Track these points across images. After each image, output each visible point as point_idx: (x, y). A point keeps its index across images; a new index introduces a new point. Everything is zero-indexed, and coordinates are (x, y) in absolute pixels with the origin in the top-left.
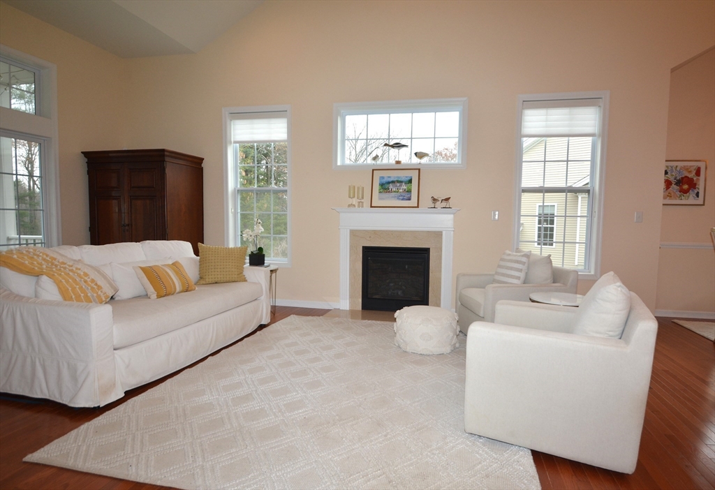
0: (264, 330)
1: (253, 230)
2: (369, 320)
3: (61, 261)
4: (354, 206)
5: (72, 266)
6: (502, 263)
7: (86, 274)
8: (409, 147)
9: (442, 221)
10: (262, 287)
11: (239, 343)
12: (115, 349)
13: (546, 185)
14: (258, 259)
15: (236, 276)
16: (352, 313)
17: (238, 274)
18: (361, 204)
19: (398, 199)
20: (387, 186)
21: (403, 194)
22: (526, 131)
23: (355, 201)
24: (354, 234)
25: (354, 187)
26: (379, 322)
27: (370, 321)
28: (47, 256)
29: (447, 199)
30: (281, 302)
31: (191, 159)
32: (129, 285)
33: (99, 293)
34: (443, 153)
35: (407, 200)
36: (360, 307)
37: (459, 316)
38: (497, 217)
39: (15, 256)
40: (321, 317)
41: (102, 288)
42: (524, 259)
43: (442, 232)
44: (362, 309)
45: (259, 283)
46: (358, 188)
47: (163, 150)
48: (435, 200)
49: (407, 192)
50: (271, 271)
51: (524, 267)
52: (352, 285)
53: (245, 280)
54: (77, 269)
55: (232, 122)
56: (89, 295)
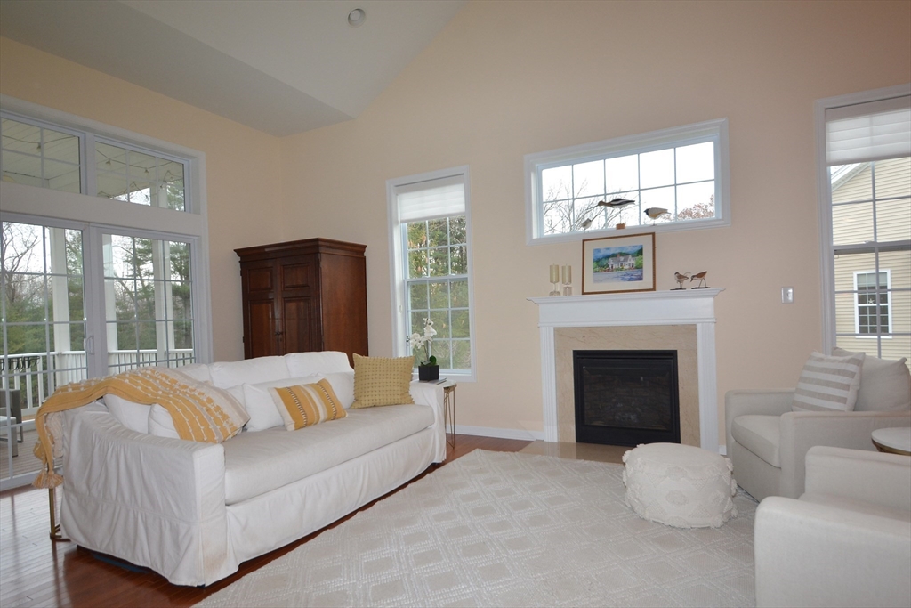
0: (437, 471)
1: (422, 334)
2: (585, 459)
3: (182, 384)
4: (559, 293)
5: (194, 390)
6: (806, 374)
7: (210, 400)
8: (637, 203)
9: (695, 308)
10: (433, 412)
11: (401, 491)
12: (227, 505)
13: (880, 240)
14: (429, 372)
15: (399, 397)
16: (562, 448)
17: (402, 395)
18: (568, 291)
19: (623, 279)
20: (604, 262)
21: (630, 272)
22: (834, 154)
23: (559, 287)
24: (560, 333)
25: (558, 266)
26: (601, 464)
27: (587, 462)
28: (167, 378)
29: (701, 275)
30: (462, 429)
31: (350, 248)
32: (265, 412)
33: (225, 424)
34: (694, 212)
35: (636, 280)
36: (572, 438)
37: (734, 462)
38: (790, 298)
39: (127, 381)
40: (517, 453)
41: (228, 417)
42: (852, 368)
43: (695, 325)
44: (577, 441)
45: (430, 406)
46: (563, 268)
47: (317, 240)
48: (680, 277)
49: (637, 268)
50: (446, 388)
51: (853, 382)
52: (560, 406)
53: (411, 402)
54: (199, 394)
55: (399, 197)
56: (211, 427)
